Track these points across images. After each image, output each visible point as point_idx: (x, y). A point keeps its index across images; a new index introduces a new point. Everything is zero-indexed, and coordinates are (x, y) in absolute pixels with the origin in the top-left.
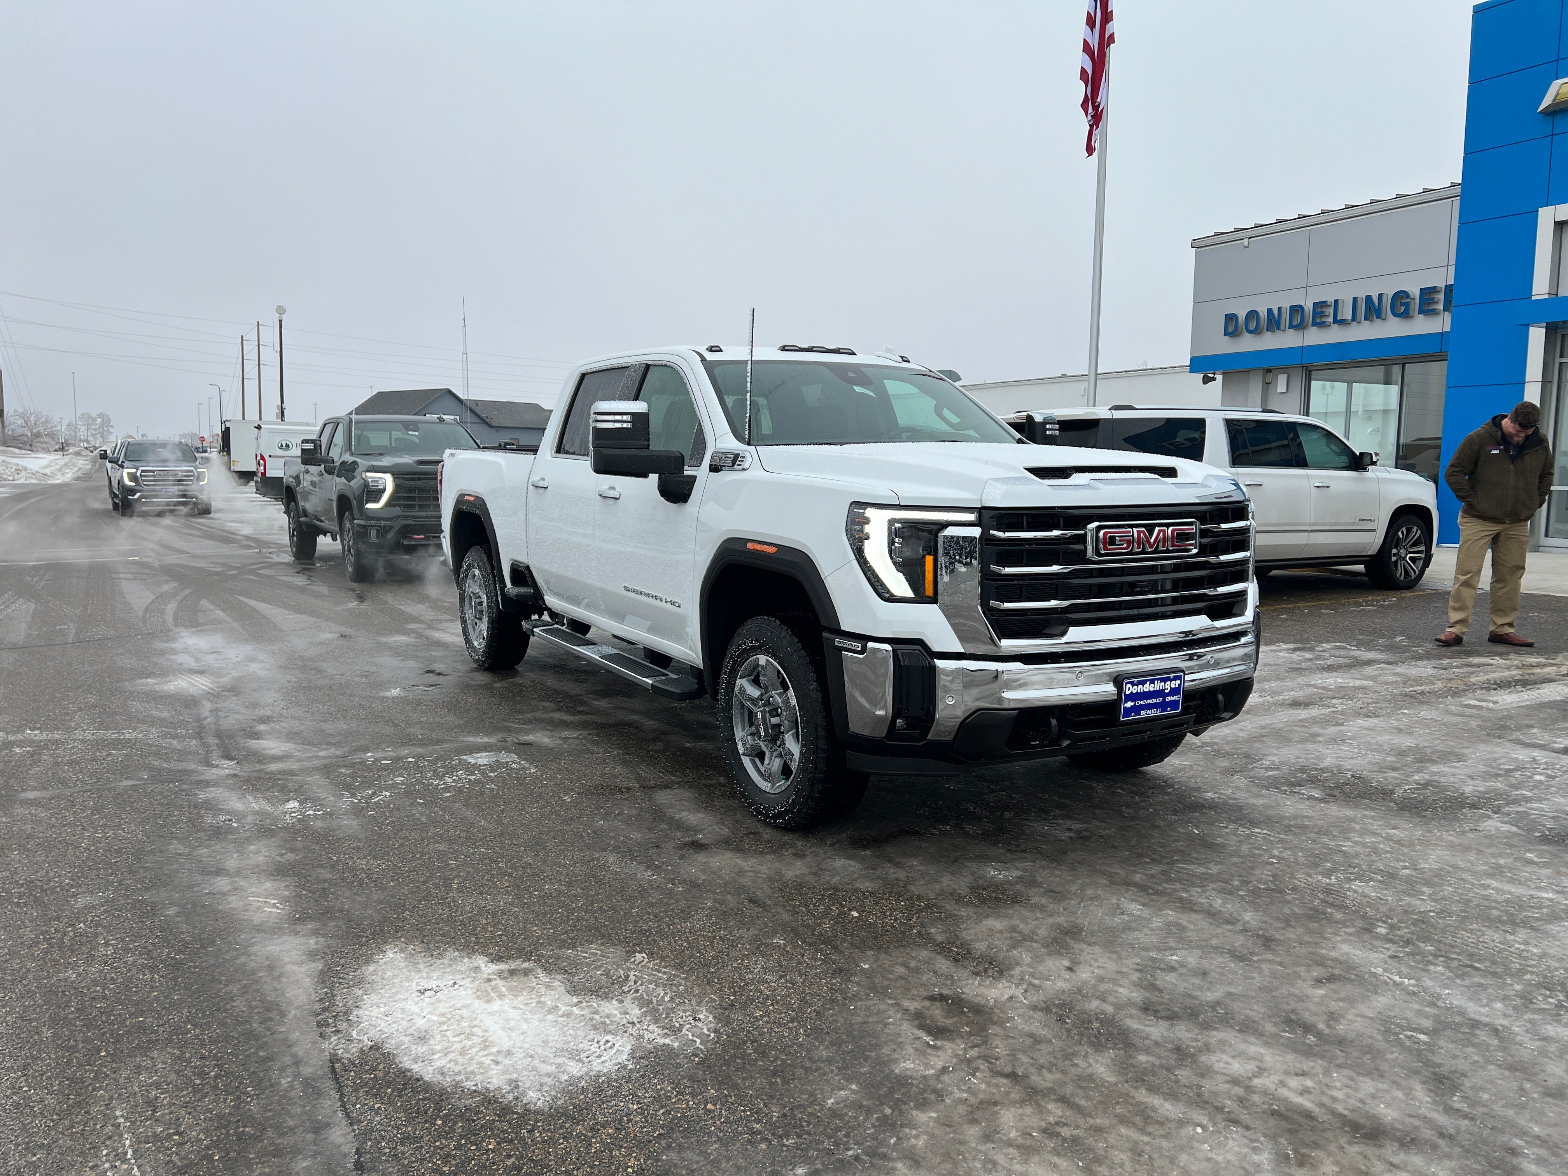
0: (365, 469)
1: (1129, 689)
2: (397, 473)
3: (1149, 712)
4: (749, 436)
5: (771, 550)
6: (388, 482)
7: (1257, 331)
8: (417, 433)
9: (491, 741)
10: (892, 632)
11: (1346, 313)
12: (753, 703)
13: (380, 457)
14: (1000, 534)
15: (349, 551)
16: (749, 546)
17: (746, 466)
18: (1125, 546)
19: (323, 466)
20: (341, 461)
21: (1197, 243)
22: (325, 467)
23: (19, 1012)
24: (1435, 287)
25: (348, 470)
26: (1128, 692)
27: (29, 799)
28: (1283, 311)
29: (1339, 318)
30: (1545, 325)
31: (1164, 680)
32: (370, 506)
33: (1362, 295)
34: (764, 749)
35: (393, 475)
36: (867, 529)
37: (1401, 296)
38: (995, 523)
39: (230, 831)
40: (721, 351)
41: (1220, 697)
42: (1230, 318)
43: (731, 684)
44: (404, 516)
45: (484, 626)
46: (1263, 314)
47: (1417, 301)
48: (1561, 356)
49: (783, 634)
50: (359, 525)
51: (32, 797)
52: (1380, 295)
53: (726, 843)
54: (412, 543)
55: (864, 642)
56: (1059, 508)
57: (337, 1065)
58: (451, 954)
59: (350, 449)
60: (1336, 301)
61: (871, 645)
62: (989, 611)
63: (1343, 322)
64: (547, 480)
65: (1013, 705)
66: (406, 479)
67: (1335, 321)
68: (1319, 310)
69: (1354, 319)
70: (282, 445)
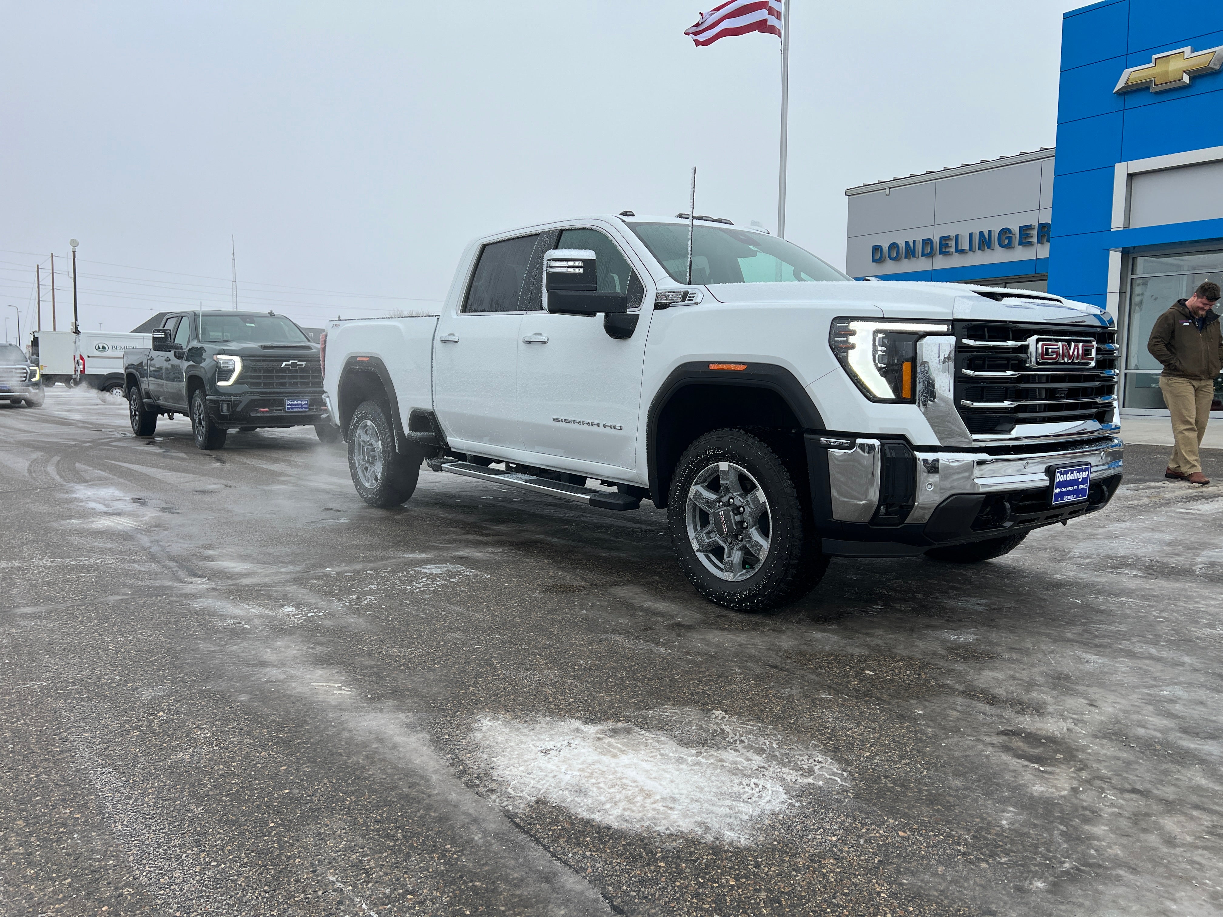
0: (217, 352)
1: (1059, 478)
2: (245, 356)
3: (1069, 497)
4: (690, 278)
5: (742, 368)
6: (237, 363)
7: (897, 259)
8: (253, 325)
9: (429, 556)
10: (880, 429)
11: (965, 245)
12: (708, 506)
13: (226, 343)
14: (971, 343)
15: (200, 423)
16: (712, 367)
17: (698, 301)
18: (1054, 356)
19: (172, 352)
20: (190, 347)
21: (850, 193)
22: (175, 352)
23: (153, 794)
24: (1031, 225)
25: (196, 354)
26: (1058, 480)
27: (27, 614)
28: (917, 243)
29: (959, 249)
30: (1121, 249)
31: (1079, 471)
32: (220, 383)
33: (976, 232)
34: (722, 544)
35: (241, 357)
36: (852, 339)
37: (1005, 232)
38: (966, 333)
39: (244, 632)
40: (633, 215)
41: (1104, 487)
42: (877, 249)
43: (685, 490)
44: (251, 392)
45: (379, 468)
46: (902, 245)
47: (1017, 236)
48: (1132, 274)
49: (750, 441)
50: (211, 400)
51: (29, 612)
52: (990, 231)
53: (707, 624)
54: (259, 415)
55: (853, 440)
56: (1010, 322)
57: (517, 820)
58: (544, 721)
59: (197, 337)
60: (957, 236)
61: (859, 441)
62: (962, 410)
63: (962, 252)
64: (456, 335)
65: (982, 490)
66: (252, 361)
67: (957, 251)
68: (944, 243)
69: (970, 249)
70: (99, 347)
